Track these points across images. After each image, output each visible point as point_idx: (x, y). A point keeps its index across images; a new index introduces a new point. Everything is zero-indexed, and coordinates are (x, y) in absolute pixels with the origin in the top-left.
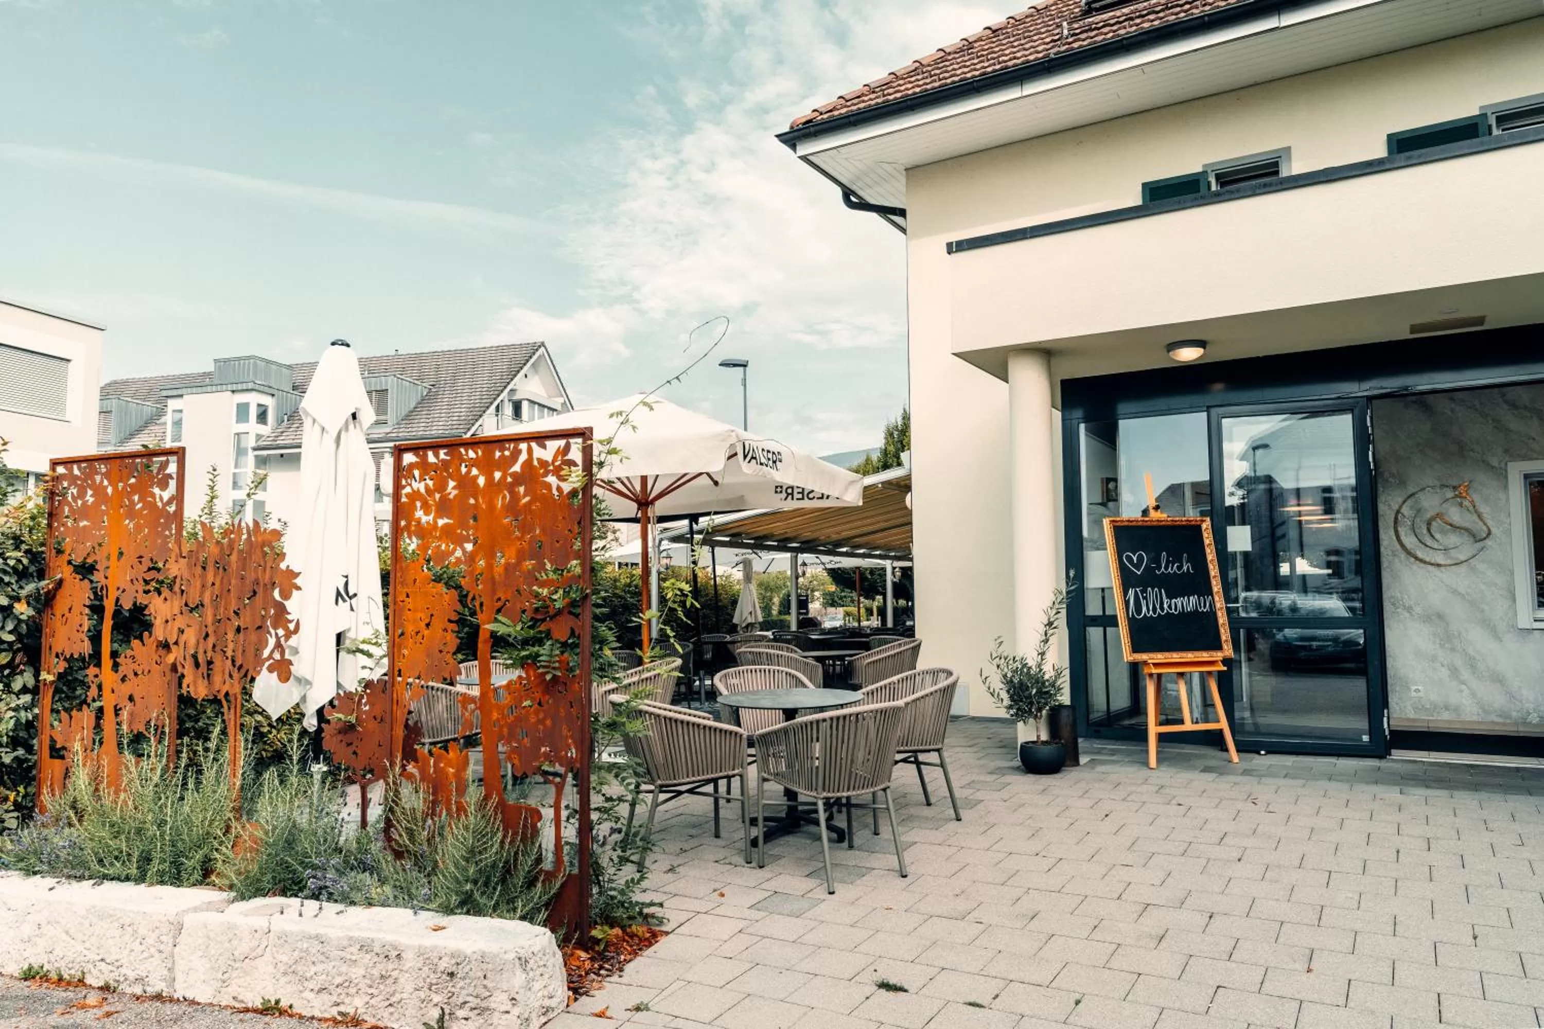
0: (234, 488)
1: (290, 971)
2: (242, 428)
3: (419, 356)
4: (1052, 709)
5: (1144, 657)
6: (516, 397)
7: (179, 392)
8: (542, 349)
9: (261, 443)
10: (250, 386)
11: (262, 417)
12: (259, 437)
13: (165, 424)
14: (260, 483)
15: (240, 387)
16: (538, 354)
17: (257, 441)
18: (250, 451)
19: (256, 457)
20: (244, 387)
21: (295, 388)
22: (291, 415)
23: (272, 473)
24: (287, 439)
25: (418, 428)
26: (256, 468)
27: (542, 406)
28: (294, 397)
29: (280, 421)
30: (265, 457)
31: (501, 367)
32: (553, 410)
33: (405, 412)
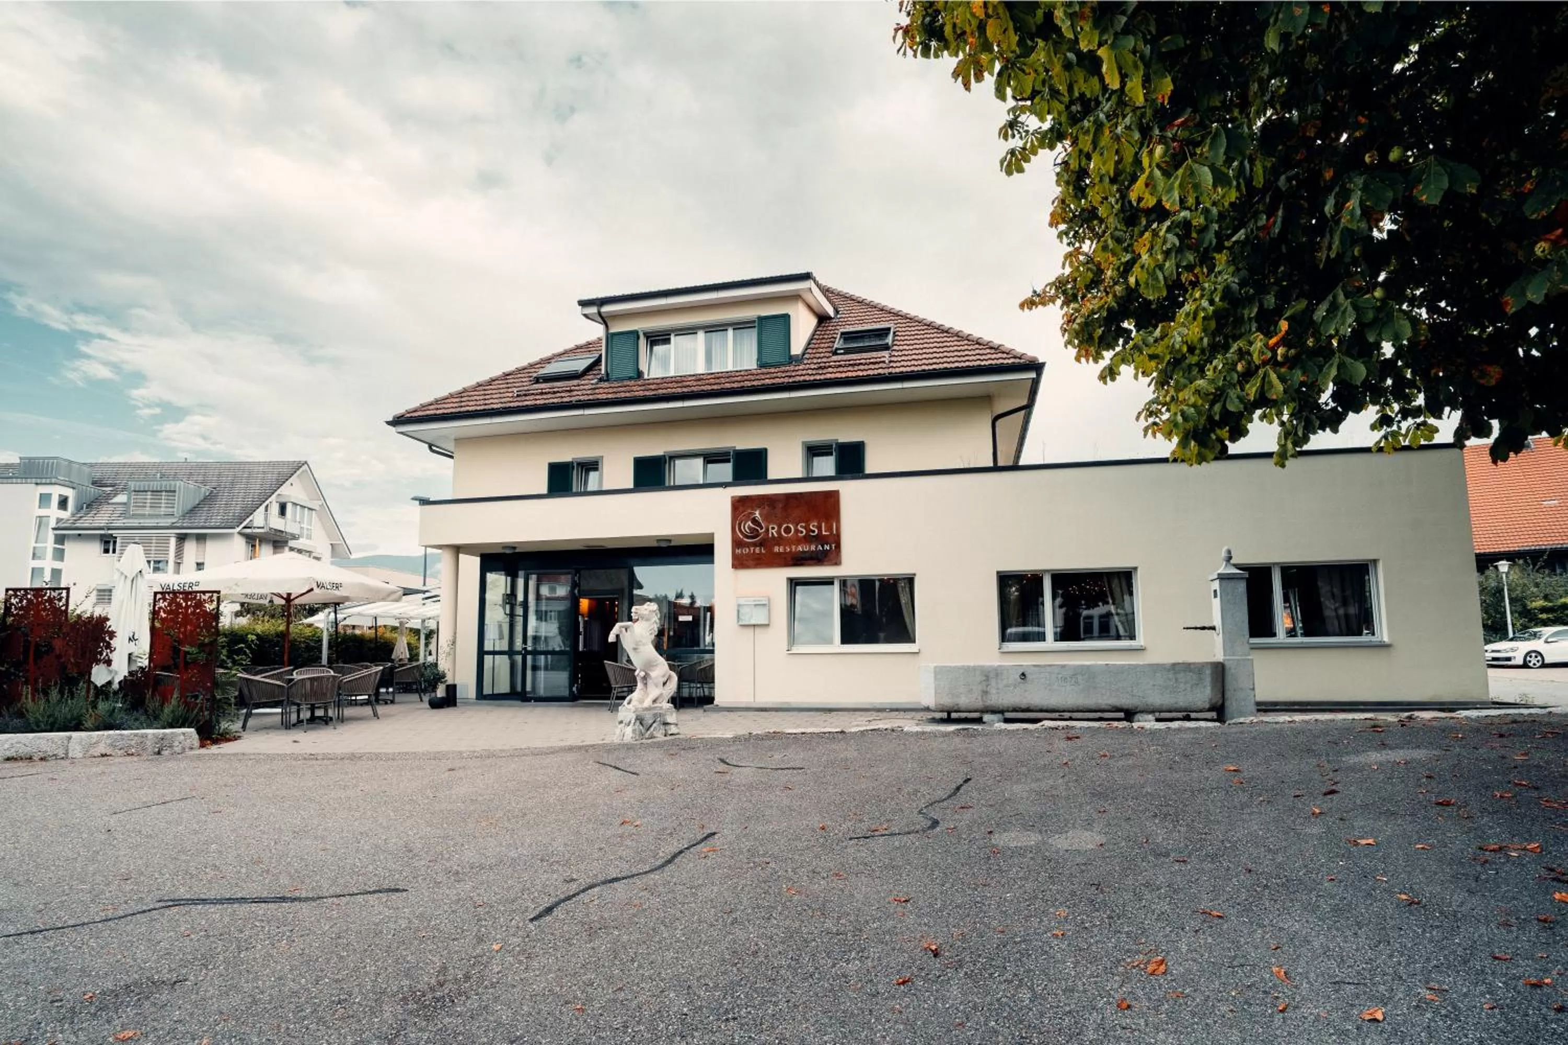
0: (33, 559)
1: (111, 745)
2: (43, 512)
3: (204, 466)
4: (448, 686)
6: (283, 500)
8: (305, 467)
9: (61, 525)
10: (53, 480)
11: (63, 503)
12: (59, 520)
14: (59, 555)
15: (44, 481)
16: (301, 470)
17: (57, 523)
18: (50, 530)
19: (56, 535)
20: (48, 481)
21: (94, 483)
22: (89, 505)
23: (70, 548)
24: (86, 522)
25: (200, 519)
26: (55, 543)
27: (303, 507)
28: (93, 491)
29: (79, 508)
30: (64, 536)
31: (272, 477)
32: (312, 510)
33: (189, 507)
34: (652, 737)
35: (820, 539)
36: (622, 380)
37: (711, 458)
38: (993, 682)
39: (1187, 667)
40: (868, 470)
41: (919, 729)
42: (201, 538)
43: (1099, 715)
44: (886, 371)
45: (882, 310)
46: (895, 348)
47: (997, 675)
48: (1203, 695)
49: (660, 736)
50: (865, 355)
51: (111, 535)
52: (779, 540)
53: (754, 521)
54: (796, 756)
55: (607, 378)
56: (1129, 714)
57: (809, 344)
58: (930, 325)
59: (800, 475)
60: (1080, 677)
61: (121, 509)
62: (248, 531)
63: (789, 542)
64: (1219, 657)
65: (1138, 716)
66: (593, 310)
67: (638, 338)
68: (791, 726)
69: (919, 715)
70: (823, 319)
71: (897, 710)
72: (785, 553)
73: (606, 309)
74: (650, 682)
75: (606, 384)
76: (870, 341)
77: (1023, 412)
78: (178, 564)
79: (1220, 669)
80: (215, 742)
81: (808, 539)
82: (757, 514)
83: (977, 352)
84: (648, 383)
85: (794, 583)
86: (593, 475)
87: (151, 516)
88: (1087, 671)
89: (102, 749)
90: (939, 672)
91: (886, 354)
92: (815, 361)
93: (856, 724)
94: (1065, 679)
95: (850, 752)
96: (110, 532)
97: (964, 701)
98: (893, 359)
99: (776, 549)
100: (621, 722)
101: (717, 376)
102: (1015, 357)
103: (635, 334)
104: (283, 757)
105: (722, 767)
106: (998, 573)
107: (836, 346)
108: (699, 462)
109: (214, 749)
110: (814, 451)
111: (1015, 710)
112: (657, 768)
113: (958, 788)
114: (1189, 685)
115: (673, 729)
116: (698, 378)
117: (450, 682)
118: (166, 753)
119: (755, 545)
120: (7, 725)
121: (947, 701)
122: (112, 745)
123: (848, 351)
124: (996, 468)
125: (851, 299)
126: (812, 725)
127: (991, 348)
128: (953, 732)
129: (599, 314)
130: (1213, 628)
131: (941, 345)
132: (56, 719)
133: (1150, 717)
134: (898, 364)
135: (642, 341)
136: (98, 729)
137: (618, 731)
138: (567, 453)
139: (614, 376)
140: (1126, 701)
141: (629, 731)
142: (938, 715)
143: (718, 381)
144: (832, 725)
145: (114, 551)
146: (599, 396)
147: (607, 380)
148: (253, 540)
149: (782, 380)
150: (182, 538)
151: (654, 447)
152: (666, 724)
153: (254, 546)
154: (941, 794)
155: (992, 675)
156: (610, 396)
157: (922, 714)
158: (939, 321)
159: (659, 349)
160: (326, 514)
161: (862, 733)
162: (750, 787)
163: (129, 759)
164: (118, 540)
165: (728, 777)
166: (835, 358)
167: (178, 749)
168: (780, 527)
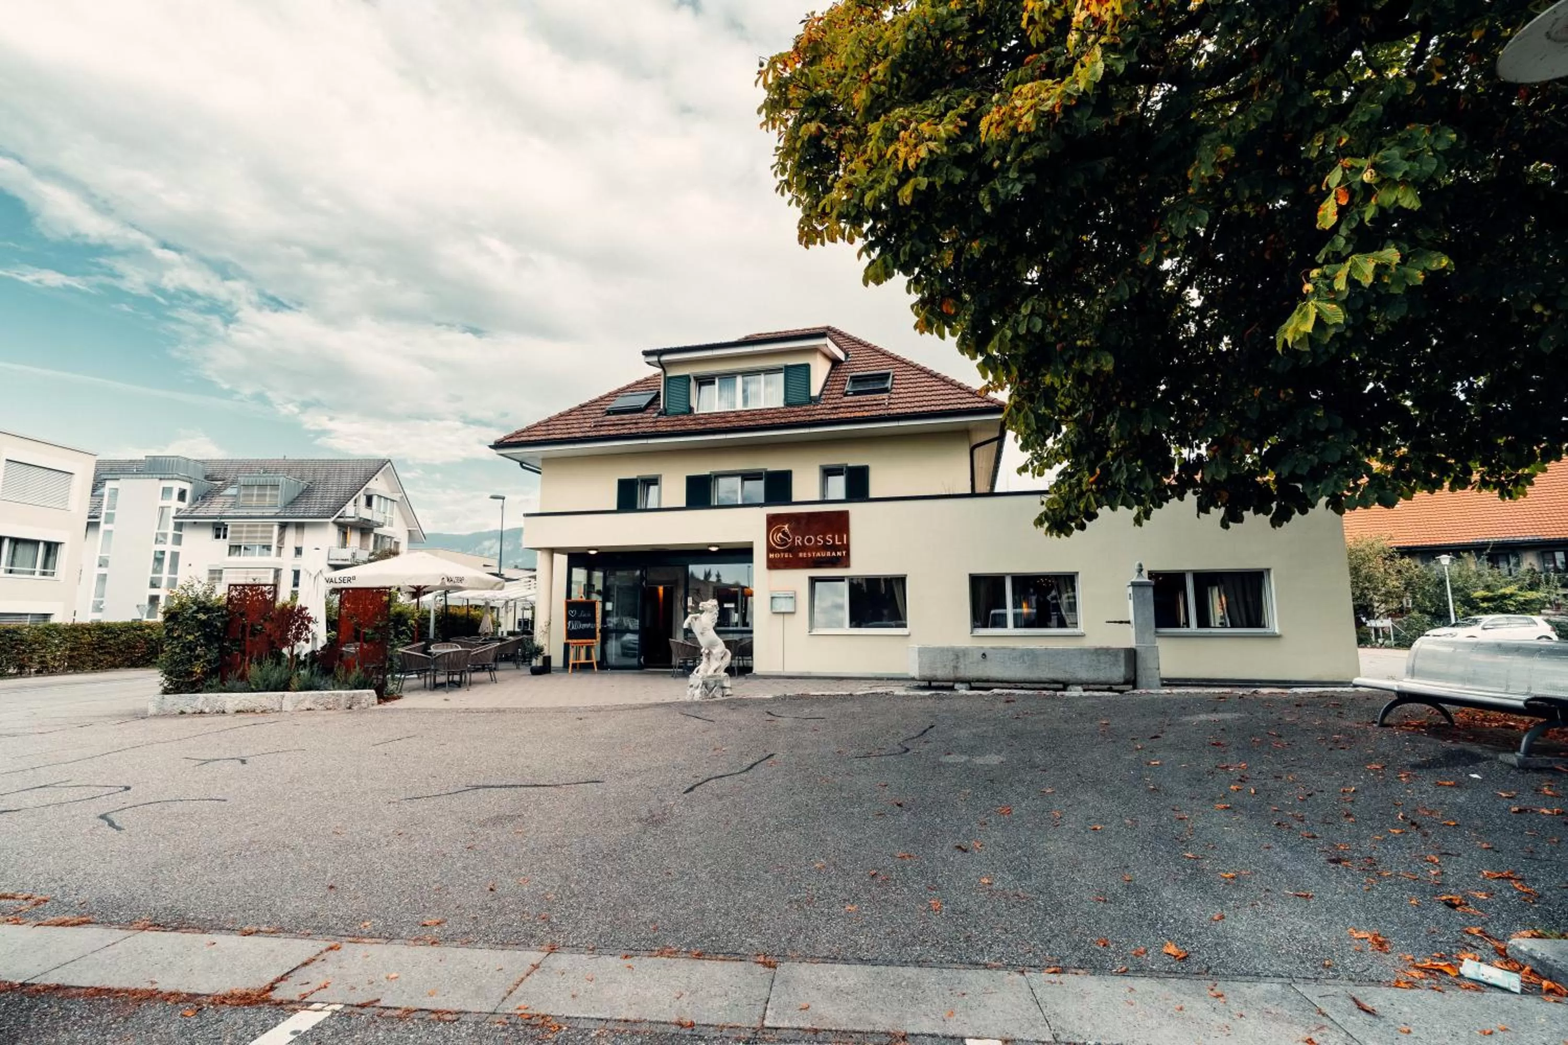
0: (156, 543)
2: (165, 503)
3: (301, 462)
5: (570, 641)
6: (370, 493)
7: (117, 477)
8: (389, 465)
9: (179, 514)
10: (175, 476)
11: (182, 495)
12: (178, 510)
13: (102, 495)
14: (178, 540)
15: (167, 476)
16: (385, 467)
17: (177, 513)
18: (171, 518)
19: (176, 523)
20: (170, 476)
21: (207, 477)
22: (204, 496)
23: (187, 534)
24: (201, 512)
25: (300, 510)
26: (175, 530)
27: (386, 499)
28: (207, 484)
29: (195, 500)
30: (182, 524)
31: (360, 473)
32: (393, 501)
33: (290, 500)
34: (714, 697)
35: (834, 548)
36: (677, 414)
37: (747, 476)
38: (961, 660)
39: (1106, 651)
40: (872, 495)
41: (904, 693)
42: (300, 526)
43: (1042, 685)
44: (885, 412)
45: (883, 354)
46: (894, 391)
47: (964, 655)
48: (1118, 673)
49: (719, 697)
50: (869, 397)
51: (223, 523)
52: (803, 548)
53: (784, 533)
54: (818, 710)
55: (664, 413)
56: (1065, 685)
57: (825, 385)
58: (922, 370)
59: (817, 498)
60: (1026, 657)
61: (230, 500)
62: (341, 520)
63: (810, 549)
64: (1132, 644)
65: (1070, 687)
66: (654, 359)
67: (690, 380)
68: (814, 690)
69: (908, 684)
70: (836, 363)
71: (892, 679)
72: (807, 558)
73: (665, 358)
74: (711, 657)
75: (663, 418)
76: (874, 385)
77: (996, 442)
78: (280, 548)
79: (1132, 653)
80: (387, 699)
81: (825, 548)
82: (786, 527)
83: (959, 395)
84: (697, 419)
85: (813, 580)
86: (653, 489)
87: (257, 507)
88: (1032, 653)
89: (307, 704)
90: (922, 651)
91: (885, 396)
92: (830, 401)
93: (861, 690)
94: (1014, 659)
95: (857, 708)
96: (223, 520)
97: (940, 673)
98: (892, 401)
99: (801, 555)
100: (691, 686)
101: (753, 413)
102: (988, 401)
103: (687, 378)
104: (439, 712)
105: (769, 717)
106: (970, 575)
107: (847, 389)
108: (739, 479)
109: (389, 705)
110: (828, 472)
111: (978, 681)
112: (726, 717)
113: (925, 731)
114: (1107, 666)
115: (728, 692)
116: (738, 415)
117: (546, 654)
118: (355, 708)
119: (784, 551)
120: (234, 686)
121: (928, 673)
122: (315, 702)
123: (856, 393)
124: (973, 495)
125: (859, 343)
126: (828, 690)
127: (970, 393)
128: (929, 696)
129: (659, 361)
130: (1129, 622)
131: (930, 389)
132: (270, 683)
133: (1080, 688)
134: (896, 406)
135: (693, 384)
136: (301, 690)
137: (689, 693)
138: (632, 472)
139: (670, 411)
140: (1060, 675)
141: (697, 692)
142: (923, 684)
143: (753, 418)
144: (843, 690)
145: (225, 537)
146: (660, 429)
147: (665, 415)
148: (344, 528)
149: (803, 418)
150: (283, 527)
151: (702, 468)
152: (723, 688)
153: (345, 534)
154: (913, 734)
155: (961, 655)
156: (669, 429)
157: (910, 683)
158: (929, 367)
159: (705, 389)
160: (405, 505)
161: (865, 695)
162: (792, 729)
163: (329, 712)
164: (229, 528)
165: (775, 723)
166: (846, 399)
167: (364, 705)
168: (803, 539)
